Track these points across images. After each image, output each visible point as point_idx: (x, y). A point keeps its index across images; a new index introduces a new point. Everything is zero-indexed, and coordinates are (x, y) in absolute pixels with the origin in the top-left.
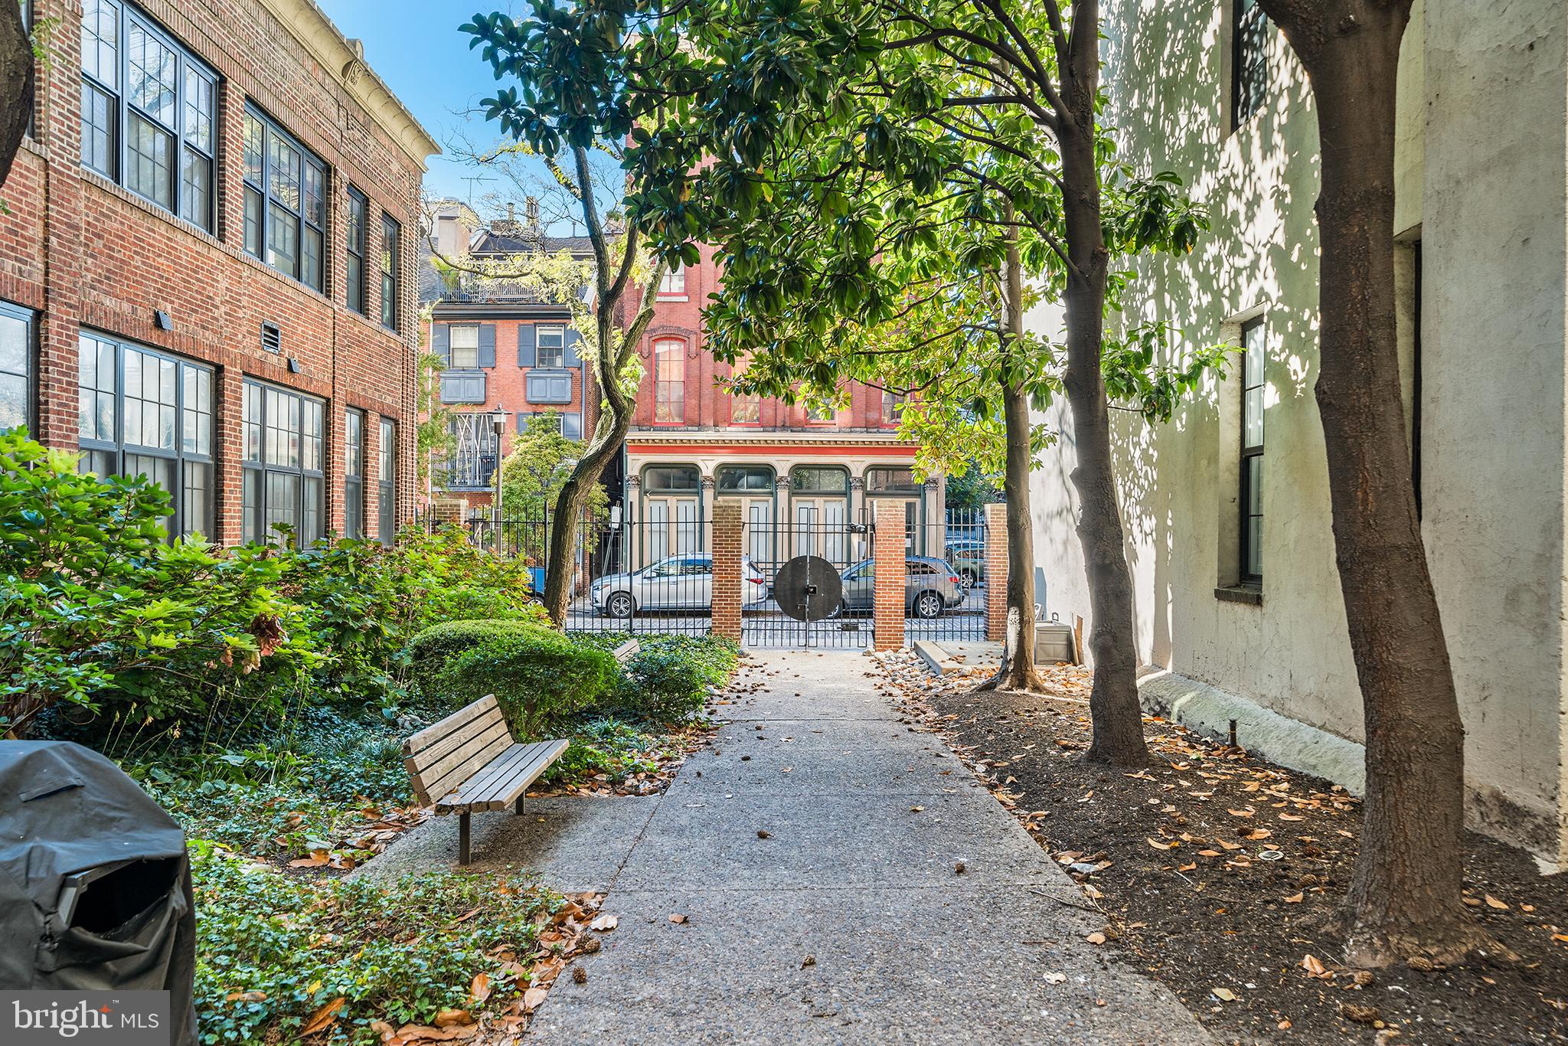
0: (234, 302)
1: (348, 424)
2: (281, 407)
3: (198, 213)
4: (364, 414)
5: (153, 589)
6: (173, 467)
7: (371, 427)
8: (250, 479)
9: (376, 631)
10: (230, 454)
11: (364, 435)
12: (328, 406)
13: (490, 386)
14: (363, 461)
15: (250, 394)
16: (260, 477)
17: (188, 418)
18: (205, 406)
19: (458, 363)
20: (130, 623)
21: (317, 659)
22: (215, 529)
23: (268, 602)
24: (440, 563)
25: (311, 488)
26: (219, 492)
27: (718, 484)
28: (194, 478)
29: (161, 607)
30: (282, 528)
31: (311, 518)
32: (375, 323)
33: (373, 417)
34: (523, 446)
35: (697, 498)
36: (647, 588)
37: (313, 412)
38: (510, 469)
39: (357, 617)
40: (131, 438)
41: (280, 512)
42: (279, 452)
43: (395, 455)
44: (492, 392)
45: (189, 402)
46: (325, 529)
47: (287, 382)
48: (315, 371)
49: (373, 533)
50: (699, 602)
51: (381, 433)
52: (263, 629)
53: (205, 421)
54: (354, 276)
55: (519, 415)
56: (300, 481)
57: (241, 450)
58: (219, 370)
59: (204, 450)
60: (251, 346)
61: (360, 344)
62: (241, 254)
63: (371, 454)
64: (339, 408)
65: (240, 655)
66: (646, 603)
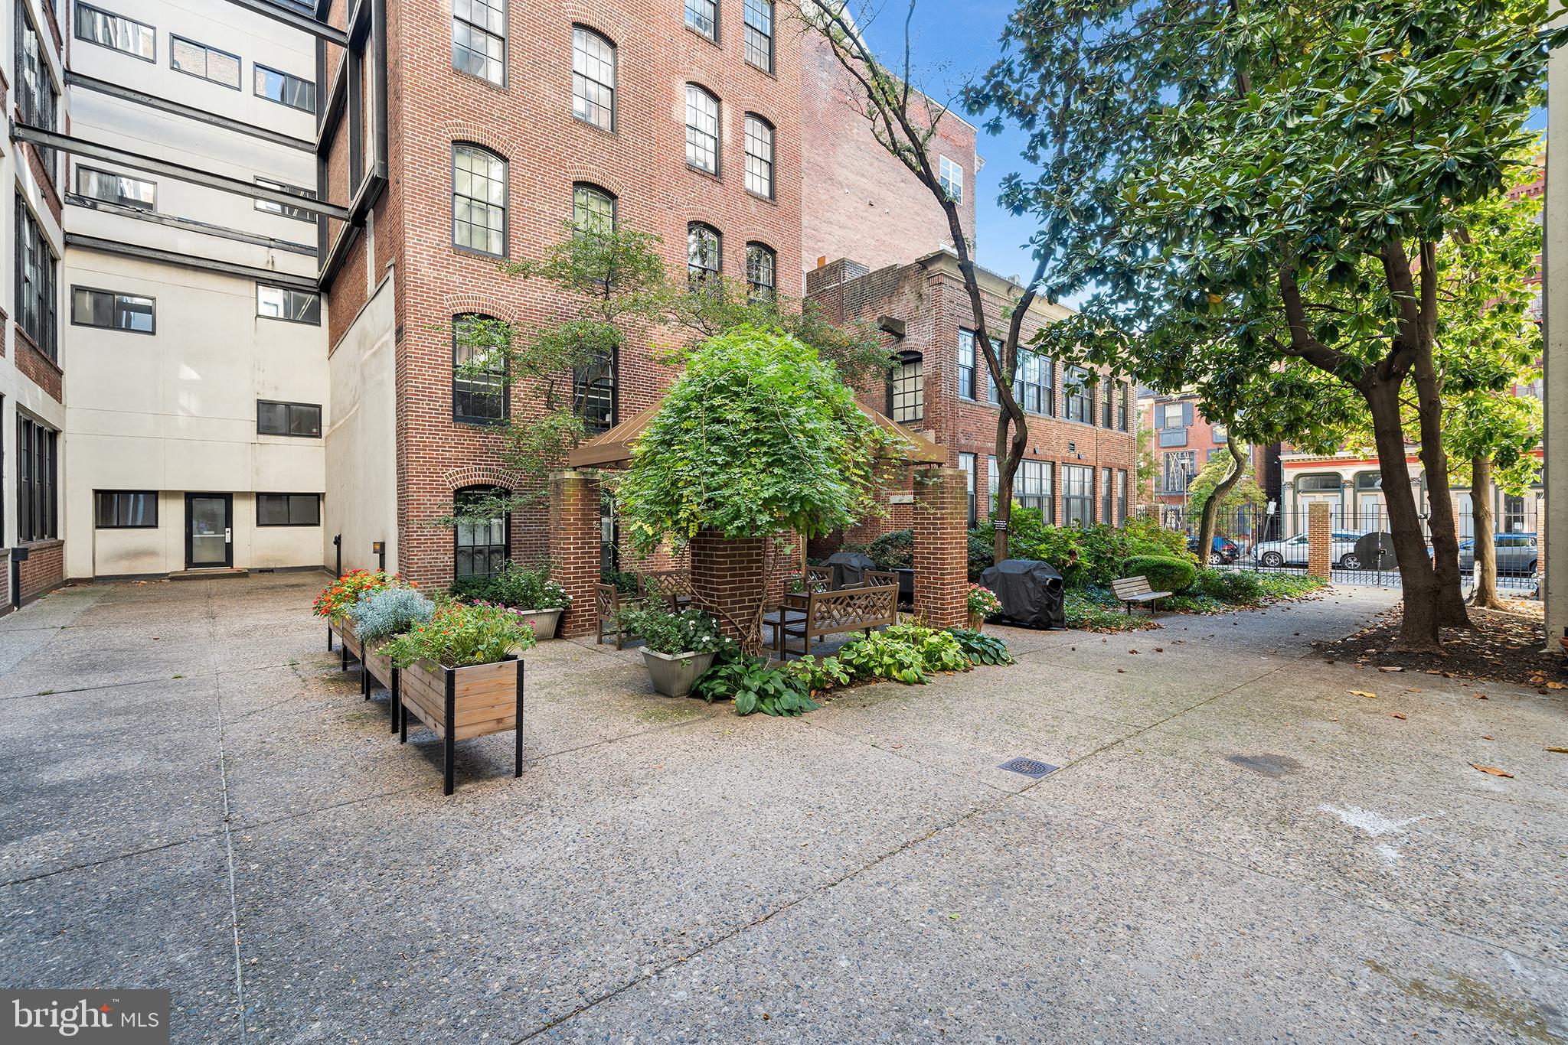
0: (1059, 438)
1: (1104, 475)
2: (1076, 472)
3: (1047, 410)
4: (1110, 470)
5: (1041, 541)
6: (1040, 500)
7: (1114, 475)
8: (1065, 501)
9: (1112, 559)
10: (1058, 493)
11: (1110, 479)
12: (1094, 469)
13: (1190, 436)
14: (1110, 489)
15: (1064, 470)
16: (1068, 500)
17: (1044, 481)
18: (1049, 477)
19: (1170, 425)
20: (1035, 550)
21: (1089, 565)
22: (1053, 520)
23: (1073, 545)
24: (1142, 533)
25: (1088, 503)
26: (1054, 507)
27: (1357, 484)
28: (1046, 502)
29: (1043, 547)
30: (1077, 520)
31: (1088, 515)
32: (1115, 430)
33: (1115, 471)
34: (1208, 469)
35: (1340, 495)
36: (1289, 550)
37: (1088, 472)
38: (1199, 483)
39: (1104, 553)
40: (1027, 491)
41: (1075, 514)
42: (1075, 490)
43: (1126, 485)
44: (1191, 439)
45: (1044, 477)
46: (1094, 519)
47: (1079, 462)
48: (1089, 456)
49: (1115, 523)
50: (1301, 559)
51: (1119, 478)
52: (1072, 553)
53: (1049, 482)
54: (1106, 412)
55: (1208, 451)
56: (1083, 500)
57: (1061, 491)
58: (1054, 463)
59: (1049, 493)
60: (1064, 452)
61: (1108, 441)
62: (1061, 420)
63: (1114, 487)
64: (1099, 469)
65: (1065, 561)
66: (1289, 559)
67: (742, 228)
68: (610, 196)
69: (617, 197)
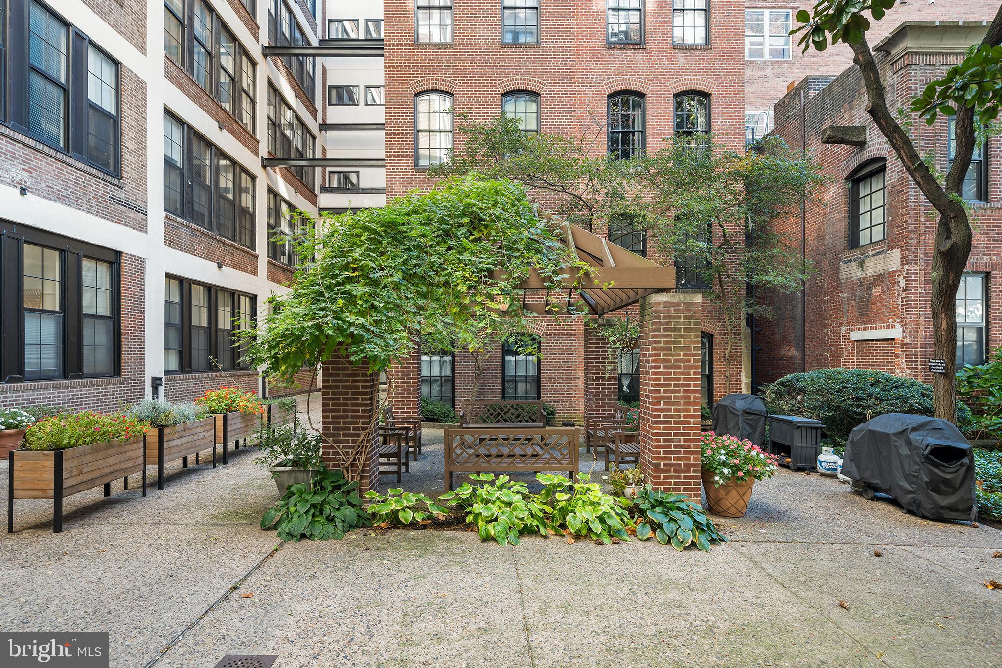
67: (668, 83)
68: (534, 95)
69: (539, 95)
